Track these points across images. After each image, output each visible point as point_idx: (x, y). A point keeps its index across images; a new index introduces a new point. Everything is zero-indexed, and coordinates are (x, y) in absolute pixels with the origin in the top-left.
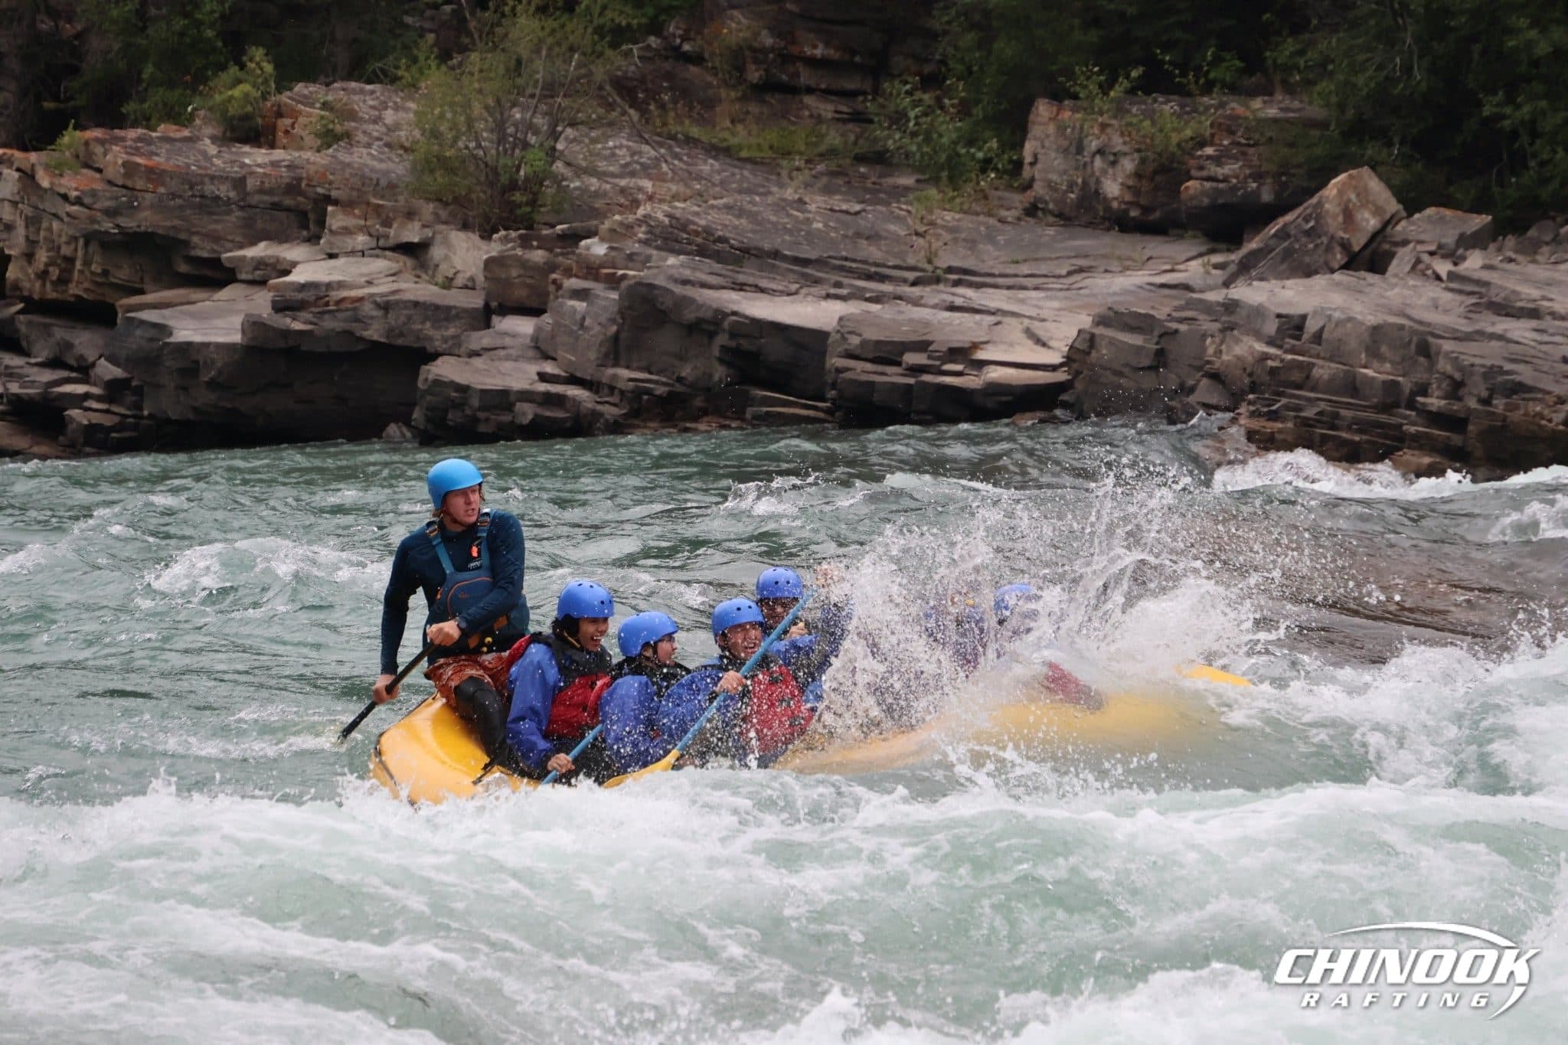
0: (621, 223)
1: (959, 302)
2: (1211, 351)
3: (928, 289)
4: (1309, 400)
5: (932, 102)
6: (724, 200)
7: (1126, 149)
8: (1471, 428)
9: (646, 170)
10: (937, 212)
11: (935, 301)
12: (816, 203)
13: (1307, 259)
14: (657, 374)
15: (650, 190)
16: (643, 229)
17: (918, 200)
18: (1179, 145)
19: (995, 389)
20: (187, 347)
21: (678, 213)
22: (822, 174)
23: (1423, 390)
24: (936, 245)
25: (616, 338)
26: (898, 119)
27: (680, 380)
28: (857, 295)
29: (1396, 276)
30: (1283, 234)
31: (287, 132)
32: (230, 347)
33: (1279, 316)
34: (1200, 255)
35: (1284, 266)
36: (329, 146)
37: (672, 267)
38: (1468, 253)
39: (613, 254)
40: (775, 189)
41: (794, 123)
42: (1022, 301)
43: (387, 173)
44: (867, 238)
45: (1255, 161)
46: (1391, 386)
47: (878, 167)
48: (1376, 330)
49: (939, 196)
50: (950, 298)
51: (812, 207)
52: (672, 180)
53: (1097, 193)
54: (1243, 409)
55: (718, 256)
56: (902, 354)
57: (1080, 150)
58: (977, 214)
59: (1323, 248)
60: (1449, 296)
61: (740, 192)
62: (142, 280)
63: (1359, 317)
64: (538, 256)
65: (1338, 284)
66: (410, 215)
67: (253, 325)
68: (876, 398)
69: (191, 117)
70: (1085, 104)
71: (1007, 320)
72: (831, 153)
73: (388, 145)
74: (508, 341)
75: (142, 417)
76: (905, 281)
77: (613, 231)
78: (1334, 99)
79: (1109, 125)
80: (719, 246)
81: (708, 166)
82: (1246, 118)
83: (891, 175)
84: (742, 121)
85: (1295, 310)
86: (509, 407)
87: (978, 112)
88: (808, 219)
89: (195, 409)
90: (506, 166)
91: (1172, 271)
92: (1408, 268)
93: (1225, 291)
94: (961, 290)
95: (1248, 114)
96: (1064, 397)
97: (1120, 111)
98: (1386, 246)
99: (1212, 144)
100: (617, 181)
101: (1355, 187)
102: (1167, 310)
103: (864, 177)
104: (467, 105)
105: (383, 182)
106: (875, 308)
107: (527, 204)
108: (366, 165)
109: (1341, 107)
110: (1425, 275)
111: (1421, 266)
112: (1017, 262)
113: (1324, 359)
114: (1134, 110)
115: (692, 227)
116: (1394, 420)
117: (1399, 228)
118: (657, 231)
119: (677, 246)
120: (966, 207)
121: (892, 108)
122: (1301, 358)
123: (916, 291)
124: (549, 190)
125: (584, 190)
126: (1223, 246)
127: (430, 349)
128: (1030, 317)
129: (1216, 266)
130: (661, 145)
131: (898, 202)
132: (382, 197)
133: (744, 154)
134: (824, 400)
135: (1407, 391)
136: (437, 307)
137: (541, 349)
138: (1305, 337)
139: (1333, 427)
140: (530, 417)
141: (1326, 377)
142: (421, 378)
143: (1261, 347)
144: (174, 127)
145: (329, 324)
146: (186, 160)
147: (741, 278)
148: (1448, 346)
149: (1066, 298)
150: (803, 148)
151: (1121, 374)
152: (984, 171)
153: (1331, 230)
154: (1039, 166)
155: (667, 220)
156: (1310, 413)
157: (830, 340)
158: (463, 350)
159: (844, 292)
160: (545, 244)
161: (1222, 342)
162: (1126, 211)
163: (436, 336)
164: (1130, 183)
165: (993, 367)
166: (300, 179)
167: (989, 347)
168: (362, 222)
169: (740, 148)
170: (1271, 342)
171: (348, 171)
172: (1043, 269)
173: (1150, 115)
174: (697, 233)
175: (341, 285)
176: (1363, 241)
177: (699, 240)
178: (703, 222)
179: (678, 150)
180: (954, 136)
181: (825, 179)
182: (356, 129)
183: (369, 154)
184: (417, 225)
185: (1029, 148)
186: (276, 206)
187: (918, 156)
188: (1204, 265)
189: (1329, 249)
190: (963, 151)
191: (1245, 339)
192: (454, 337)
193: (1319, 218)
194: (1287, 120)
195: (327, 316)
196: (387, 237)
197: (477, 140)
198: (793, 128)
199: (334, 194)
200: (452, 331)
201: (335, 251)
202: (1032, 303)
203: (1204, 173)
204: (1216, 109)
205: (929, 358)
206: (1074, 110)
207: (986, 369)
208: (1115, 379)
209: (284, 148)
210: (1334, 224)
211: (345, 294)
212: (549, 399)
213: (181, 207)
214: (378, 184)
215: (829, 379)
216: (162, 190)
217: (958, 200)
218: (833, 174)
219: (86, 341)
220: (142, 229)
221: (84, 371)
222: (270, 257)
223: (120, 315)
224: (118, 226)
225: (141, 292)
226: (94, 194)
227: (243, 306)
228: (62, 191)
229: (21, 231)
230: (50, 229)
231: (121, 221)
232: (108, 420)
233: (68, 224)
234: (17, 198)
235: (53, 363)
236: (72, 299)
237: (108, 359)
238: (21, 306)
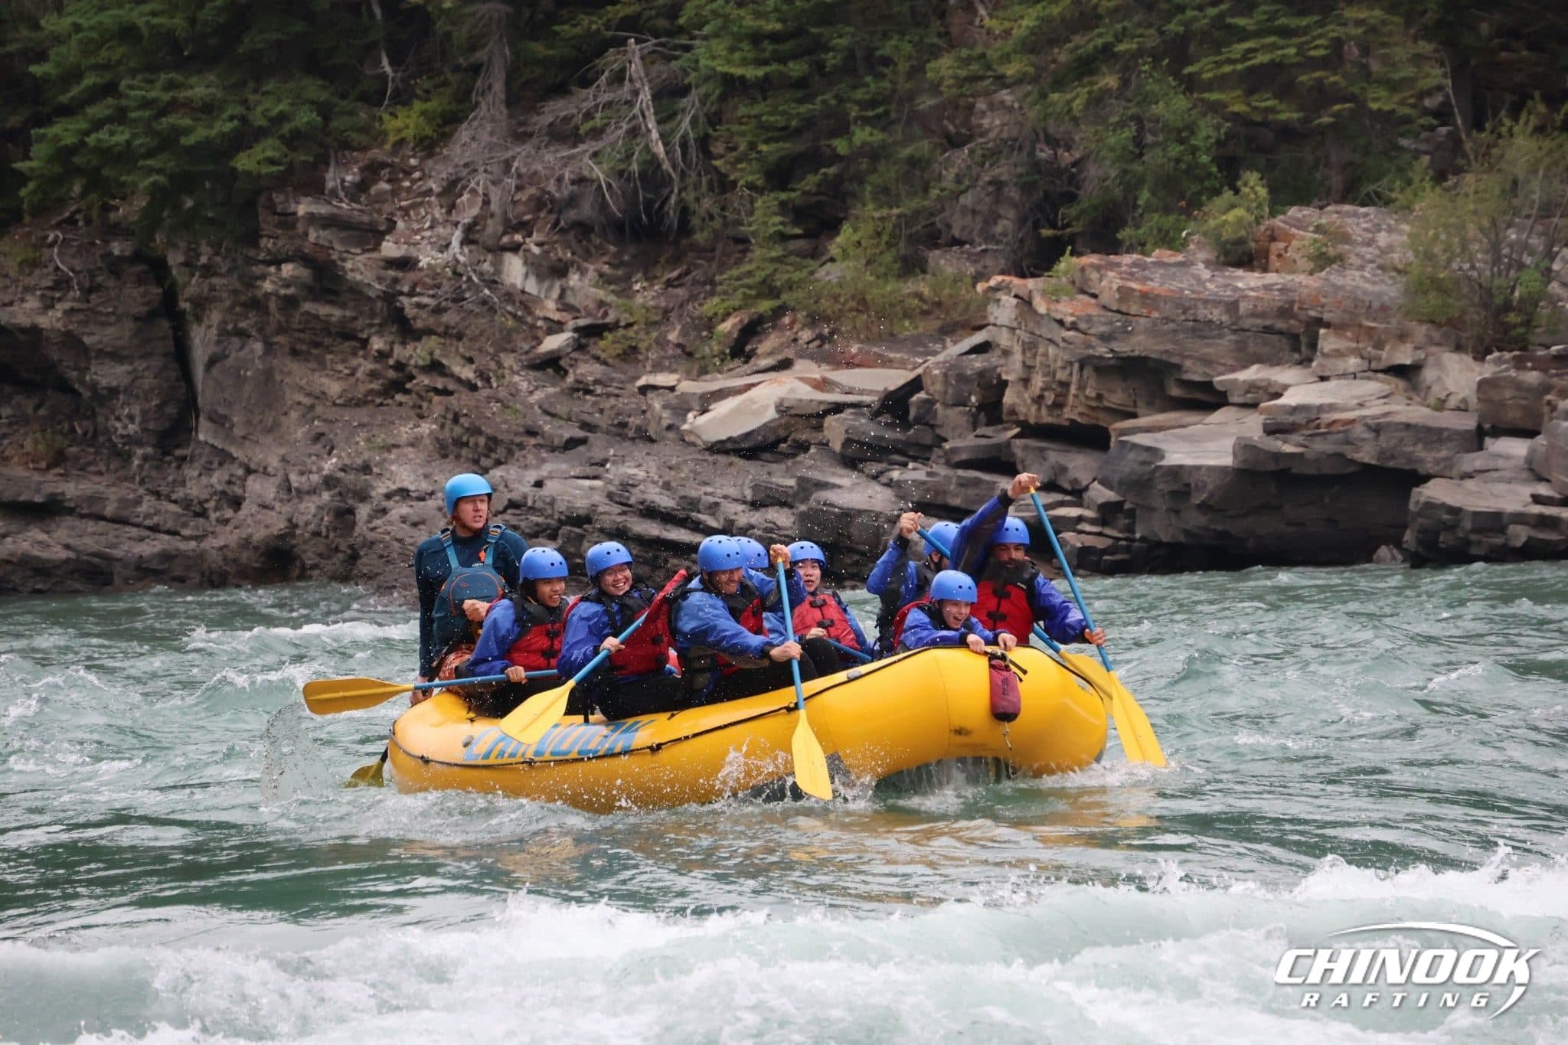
20: (1176, 471)
31: (1279, 256)
32: (1222, 470)
36: (1322, 269)
43: (1379, 295)
62: (1135, 405)
64: (1532, 377)
66: (1402, 337)
67: (1245, 448)
69: (1185, 243)
73: (1381, 267)
74: (1501, 463)
75: (1133, 540)
86: (1502, 530)
89: (1187, 533)
90: (1500, 287)
104: (1462, 227)
105: (1376, 305)
107: (1521, 325)
108: (1357, 287)
124: (1544, 310)
127: (1422, 471)
132: (1375, 320)
136: (1429, 430)
137: (1534, 471)
140: (1523, 539)
142: (1413, 500)
144: (1169, 252)
145: (1320, 446)
146: (1181, 285)
158: (1454, 472)
160: (1540, 365)
163: (1427, 458)
166: (1292, 303)
168: (1354, 345)
171: (1341, 294)
175: (1332, 407)
182: (1350, 251)
183: (1362, 277)
184: (1409, 347)
186: (1268, 330)
192: (1446, 459)
195: (1318, 439)
196: (1379, 359)
197: (1471, 260)
199: (1327, 317)
200: (1444, 453)
201: (1326, 374)
209: (1277, 271)
211: (1336, 416)
212: (1543, 522)
213: (1174, 331)
214: (1370, 307)
216: (1156, 315)
219: (1080, 465)
220: (1136, 353)
221: (1077, 494)
222: (1262, 380)
223: (1113, 439)
224: (1112, 351)
225: (1134, 416)
226: (1089, 319)
227: (1235, 430)
228: (1058, 317)
229: (1017, 357)
230: (1046, 355)
231: (1117, 346)
232: (1101, 543)
233: (1064, 349)
234: (1015, 324)
235: (1048, 487)
236: (1067, 423)
237: (1101, 483)
238: (1017, 430)
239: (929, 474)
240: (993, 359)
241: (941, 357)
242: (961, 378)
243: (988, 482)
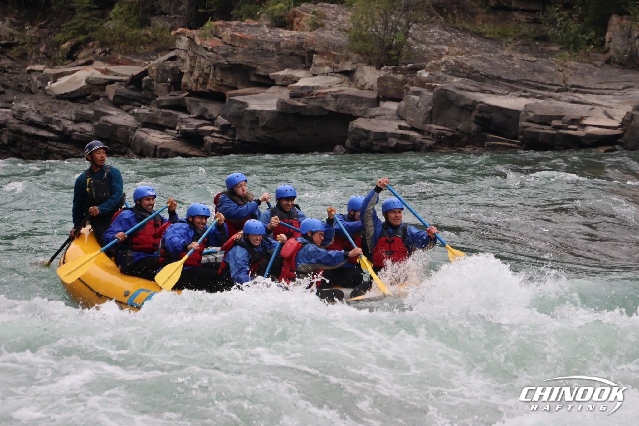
0: (435, 64)
1: (576, 99)
3: (563, 94)
5: (567, 16)
6: (478, 55)
9: (446, 42)
10: (568, 61)
11: (566, 99)
12: (517, 57)
14: (448, 127)
15: (447, 50)
16: (444, 66)
17: (560, 56)
19: (590, 136)
20: (253, 112)
21: (459, 60)
22: (520, 45)
24: (567, 75)
25: (431, 112)
26: (553, 22)
27: (457, 130)
28: (533, 96)
31: (298, 23)
32: (272, 112)
36: (315, 30)
37: (455, 82)
39: (431, 76)
40: (499, 51)
41: (509, 23)
42: (603, 100)
43: (338, 41)
44: (538, 72)
47: (544, 42)
49: (569, 55)
50: (572, 98)
51: (515, 59)
52: (457, 46)
53: (636, 54)
55: (475, 79)
56: (551, 121)
57: (630, 36)
58: (585, 63)
61: (485, 51)
62: (237, 84)
64: (400, 77)
66: (347, 59)
67: (282, 103)
68: (540, 139)
69: (259, 17)
70: (633, 17)
71: (596, 107)
72: (524, 36)
73: (339, 30)
74: (386, 112)
75: (235, 140)
76: (553, 90)
77: (431, 67)
80: (476, 74)
81: (472, 41)
83: (549, 46)
84: (487, 22)
86: (386, 140)
87: (587, 20)
88: (513, 64)
89: (257, 138)
90: (387, 39)
94: (577, 95)
96: (620, 140)
100: (434, 46)
103: (537, 46)
104: (373, 14)
105: (337, 45)
106: (540, 101)
107: (396, 55)
108: (329, 38)
112: (601, 83)
115: (465, 66)
118: (450, 68)
119: (458, 74)
120: (580, 60)
121: (550, 17)
123: (558, 94)
124: (405, 49)
125: (420, 50)
127: (354, 115)
128: (606, 107)
130: (453, 31)
131: (552, 57)
132: (336, 51)
133: (487, 36)
134: (518, 140)
136: (357, 98)
137: (400, 116)
140: (395, 144)
142: (350, 127)
144: (252, 21)
145: (313, 103)
146: (256, 34)
147: (484, 88)
149: (622, 99)
150: (512, 34)
152: (588, 44)
154: (612, 43)
155: (454, 63)
157: (521, 115)
158: (367, 116)
159: (528, 94)
160: (403, 72)
163: (357, 109)
165: (589, 127)
166: (302, 43)
167: (588, 118)
168: (327, 61)
169: (486, 33)
171: (322, 40)
172: (612, 86)
174: (466, 69)
175: (318, 87)
177: (467, 71)
178: (469, 64)
179: (459, 34)
180: (576, 30)
181: (521, 47)
182: (326, 23)
183: (331, 33)
184: (350, 63)
185: (608, 35)
186: (292, 54)
187: (561, 38)
190: (580, 36)
192: (365, 110)
195: (312, 100)
196: (337, 68)
197: (376, 28)
198: (508, 25)
199: (316, 49)
200: (363, 107)
201: (316, 73)
202: (607, 100)
205: (563, 123)
206: (628, 20)
207: (587, 128)
209: (296, 30)
211: (320, 91)
212: (403, 137)
213: (254, 54)
214: (334, 46)
215: (520, 131)
216: (246, 46)
217: (577, 57)
218: (524, 45)
219: (213, 109)
220: (238, 62)
221: (212, 121)
222: (289, 75)
223: (227, 98)
224: (227, 61)
225: (236, 89)
226: (218, 48)
227: (278, 95)
228: (205, 46)
229: (188, 63)
230: (200, 62)
231: (229, 59)
232: (221, 141)
233: (207, 60)
234: (187, 49)
235: (200, 117)
236: (208, 91)
237: (222, 116)
238: (187, 93)
239: (150, 111)
240: (178, 63)
241: (156, 62)
242: (164, 71)
243: (175, 115)
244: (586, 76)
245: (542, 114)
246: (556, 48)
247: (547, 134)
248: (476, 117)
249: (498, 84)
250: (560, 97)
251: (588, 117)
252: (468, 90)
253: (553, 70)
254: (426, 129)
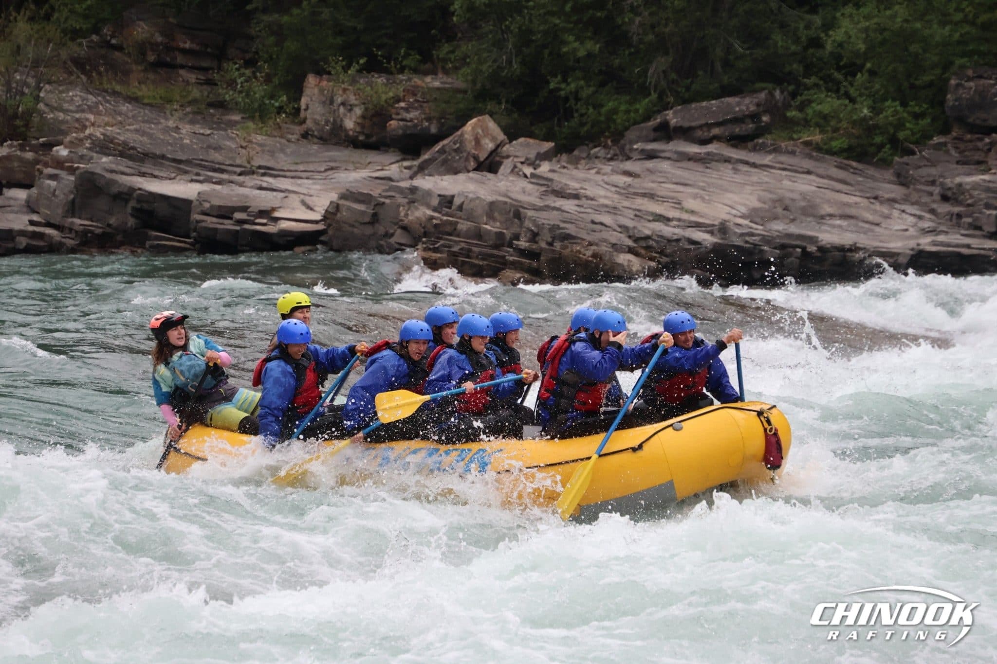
0: (76, 138)
1: (265, 185)
2: (402, 214)
3: (247, 177)
4: (455, 241)
5: (250, 75)
6: (134, 127)
7: (356, 102)
8: (542, 258)
9: (90, 109)
10: (253, 135)
11: (252, 184)
12: (186, 129)
13: (455, 165)
14: (96, 222)
15: (93, 120)
16: (89, 141)
17: (242, 128)
18: (386, 101)
19: (284, 233)
21: (108, 133)
22: (189, 113)
23: (517, 237)
24: (252, 153)
25: (73, 201)
26: (232, 84)
27: (109, 225)
28: (209, 180)
29: (503, 175)
30: (442, 151)
33: (439, 196)
34: (398, 162)
35: (442, 169)
37: (105, 163)
38: (542, 163)
39: (72, 155)
40: (162, 121)
41: (174, 85)
42: (300, 185)
44: (215, 149)
45: (427, 111)
46: (500, 235)
47: (221, 110)
48: (492, 204)
49: (254, 127)
50: (259, 183)
51: (184, 131)
52: (105, 115)
53: (341, 126)
54: (420, 246)
55: (131, 158)
56: (233, 213)
57: (332, 102)
58: (275, 137)
59: (463, 160)
60: (531, 186)
61: (143, 122)
63: (483, 197)
64: (29, 155)
65: (471, 179)
68: (218, 237)
70: (335, 77)
71: (292, 196)
72: (194, 102)
74: (12, 202)
76: (235, 173)
77: (71, 142)
78: (470, 78)
79: (348, 89)
81: (125, 107)
82: (423, 88)
83: (227, 114)
84: (144, 83)
85: (448, 193)
86: (13, 239)
87: (276, 81)
88: (181, 138)
90: (11, 105)
91: (382, 170)
92: (509, 170)
93: (410, 181)
94: (266, 179)
95: (423, 85)
96: (323, 238)
97: (354, 82)
98: (498, 159)
99: (404, 101)
100: (74, 115)
101: (481, 126)
102: (379, 191)
103: (213, 115)
106: (218, 187)
107: (23, 126)
109: (474, 82)
110: (518, 174)
111: (516, 170)
112: (297, 164)
113: (464, 219)
114: (362, 81)
115: (116, 141)
116: (501, 253)
117: (505, 149)
118: (97, 143)
119: (108, 151)
120: (269, 133)
121: (228, 77)
122: (451, 219)
123: (241, 178)
124: (36, 119)
125: (56, 119)
126: (410, 157)
128: (304, 194)
129: (406, 168)
130: (99, 95)
131: (231, 129)
133: (146, 101)
134: (189, 238)
135: (508, 238)
137: (30, 207)
138: (453, 207)
139: (468, 257)
140: (24, 244)
141: (465, 229)
143: (429, 212)
147: (143, 170)
148: (530, 213)
149: (324, 184)
150: (178, 98)
151: (353, 226)
152: (279, 113)
153: (468, 149)
154: (309, 111)
155: (102, 137)
156: (456, 249)
157: (193, 205)
159: (201, 178)
160: (33, 149)
161: (408, 210)
162: (357, 137)
164: (359, 121)
165: (283, 221)
167: (281, 210)
169: (143, 97)
170: (435, 210)
172: (311, 167)
173: (370, 84)
174: (119, 145)
176: (485, 156)
177: (120, 148)
178: (122, 138)
179: (108, 98)
180: (263, 93)
181: (191, 116)
185: (304, 101)
187: (242, 104)
188: (399, 167)
189: (467, 160)
190: (267, 102)
191: (421, 208)
193: (461, 142)
194: (445, 89)
198: (172, 87)
202: (305, 186)
203: (399, 117)
204: (406, 81)
205: (248, 215)
206: (329, 80)
207: (279, 222)
208: (350, 229)
210: (470, 146)
212: (35, 235)
215: (192, 226)
217: (265, 129)
218: (194, 113)
244: (277, 154)
245: (221, 204)
246: (236, 117)
247: (228, 231)
248: (133, 208)
249: (162, 165)
250: (244, 182)
251: (280, 207)
252: (123, 173)
253: (234, 146)
254: (66, 225)
